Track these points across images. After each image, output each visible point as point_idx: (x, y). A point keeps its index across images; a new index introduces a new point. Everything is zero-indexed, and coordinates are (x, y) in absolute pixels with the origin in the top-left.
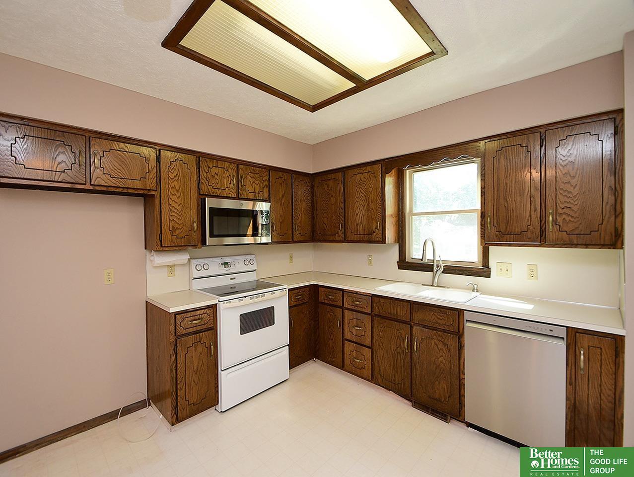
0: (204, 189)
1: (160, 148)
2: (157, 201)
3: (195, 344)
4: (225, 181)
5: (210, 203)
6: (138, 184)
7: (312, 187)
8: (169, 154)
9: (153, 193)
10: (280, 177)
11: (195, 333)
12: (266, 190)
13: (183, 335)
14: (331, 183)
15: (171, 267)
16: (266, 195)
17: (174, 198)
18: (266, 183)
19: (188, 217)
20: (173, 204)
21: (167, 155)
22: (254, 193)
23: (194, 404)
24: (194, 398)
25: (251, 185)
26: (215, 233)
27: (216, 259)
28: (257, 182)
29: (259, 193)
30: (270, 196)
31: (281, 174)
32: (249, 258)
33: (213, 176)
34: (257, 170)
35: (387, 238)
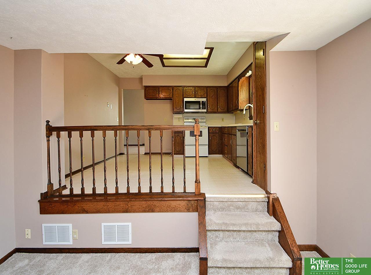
0: (184, 96)
1: (173, 87)
3: (178, 136)
4: (191, 93)
5: (186, 100)
6: (168, 97)
11: (178, 133)
12: (206, 94)
15: (179, 118)
16: (206, 96)
18: (206, 92)
19: (180, 104)
20: (176, 100)
21: (175, 88)
22: (201, 95)
23: (177, 151)
24: (177, 150)
25: (200, 93)
26: (187, 108)
27: (191, 118)
28: (202, 92)
29: (203, 95)
30: (207, 96)
31: (212, 88)
32: (203, 118)
33: (187, 92)
34: (202, 88)
35: (239, 107)
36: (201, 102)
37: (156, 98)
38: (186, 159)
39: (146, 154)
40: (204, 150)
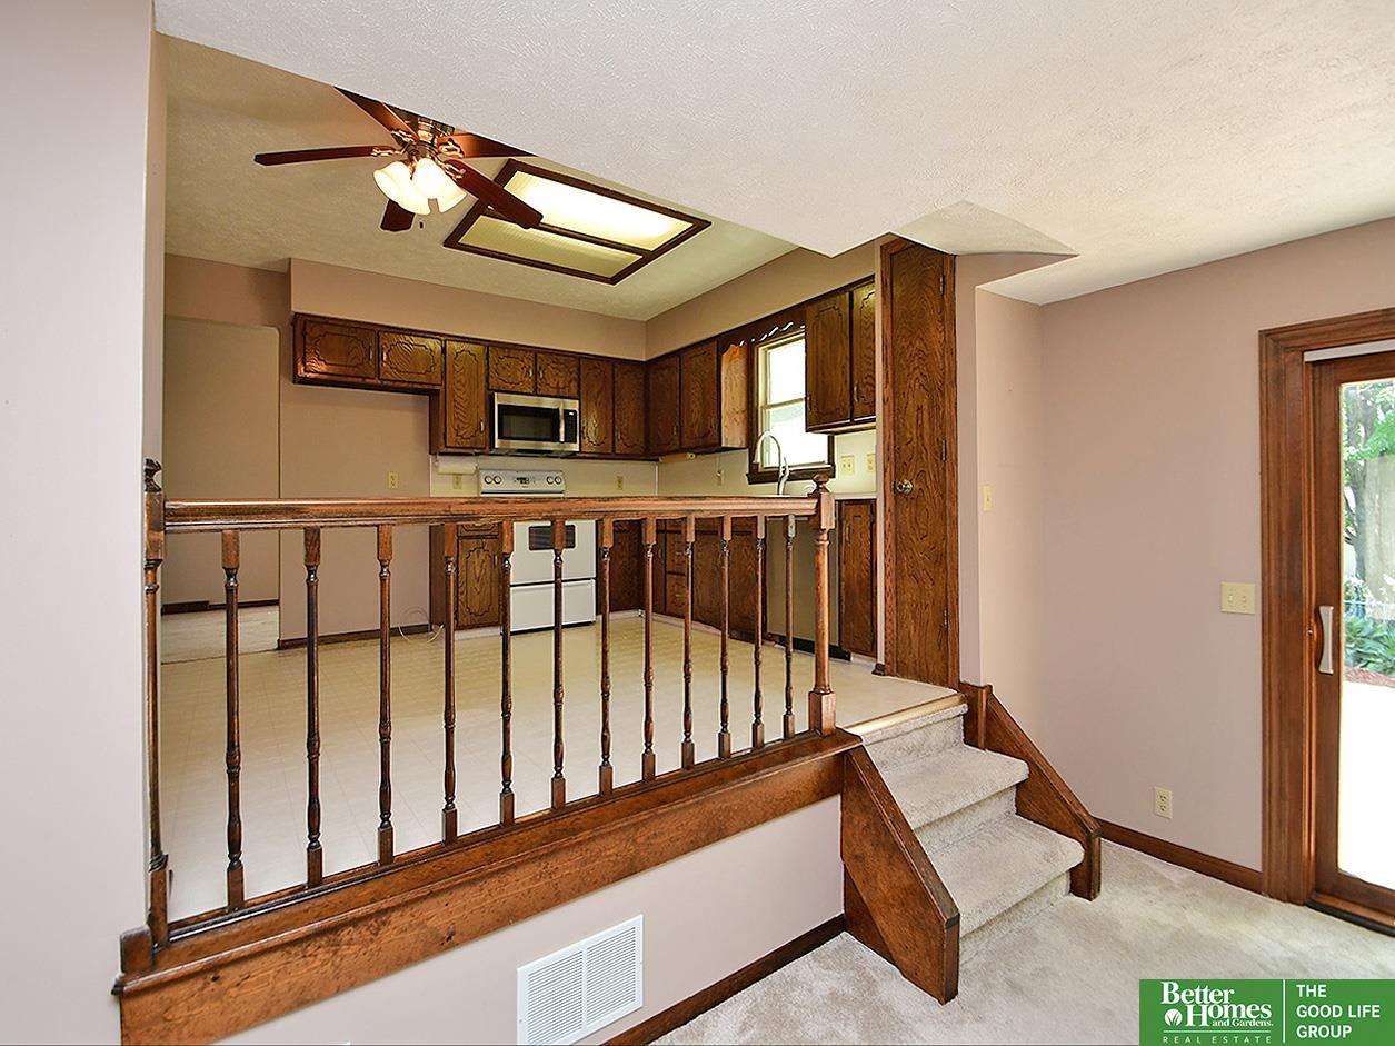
0: (493, 384)
1: (446, 338)
2: (441, 396)
3: (478, 549)
4: (519, 374)
5: (499, 399)
6: (423, 379)
7: (646, 379)
8: (455, 345)
9: (438, 388)
10: (595, 367)
11: (478, 537)
12: (574, 384)
13: (465, 537)
14: (666, 372)
15: (458, 475)
16: (574, 391)
17: (459, 393)
18: (575, 375)
19: (475, 415)
20: (458, 400)
21: (453, 346)
22: (558, 388)
23: (476, 615)
24: (475, 609)
25: (553, 378)
26: (505, 435)
27: (510, 473)
28: (561, 374)
29: (564, 388)
30: (579, 392)
31: (595, 363)
32: (554, 474)
33: (504, 368)
34: (562, 359)
35: (723, 441)
36: (561, 413)
37: (360, 380)
38: (514, 642)
39: (283, 646)
40: (581, 601)
